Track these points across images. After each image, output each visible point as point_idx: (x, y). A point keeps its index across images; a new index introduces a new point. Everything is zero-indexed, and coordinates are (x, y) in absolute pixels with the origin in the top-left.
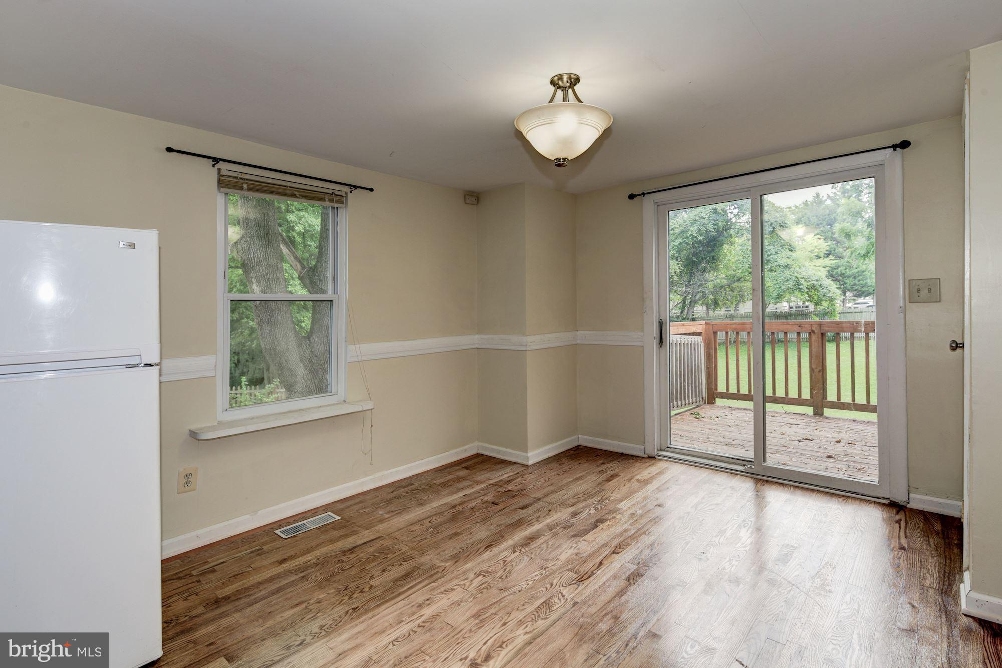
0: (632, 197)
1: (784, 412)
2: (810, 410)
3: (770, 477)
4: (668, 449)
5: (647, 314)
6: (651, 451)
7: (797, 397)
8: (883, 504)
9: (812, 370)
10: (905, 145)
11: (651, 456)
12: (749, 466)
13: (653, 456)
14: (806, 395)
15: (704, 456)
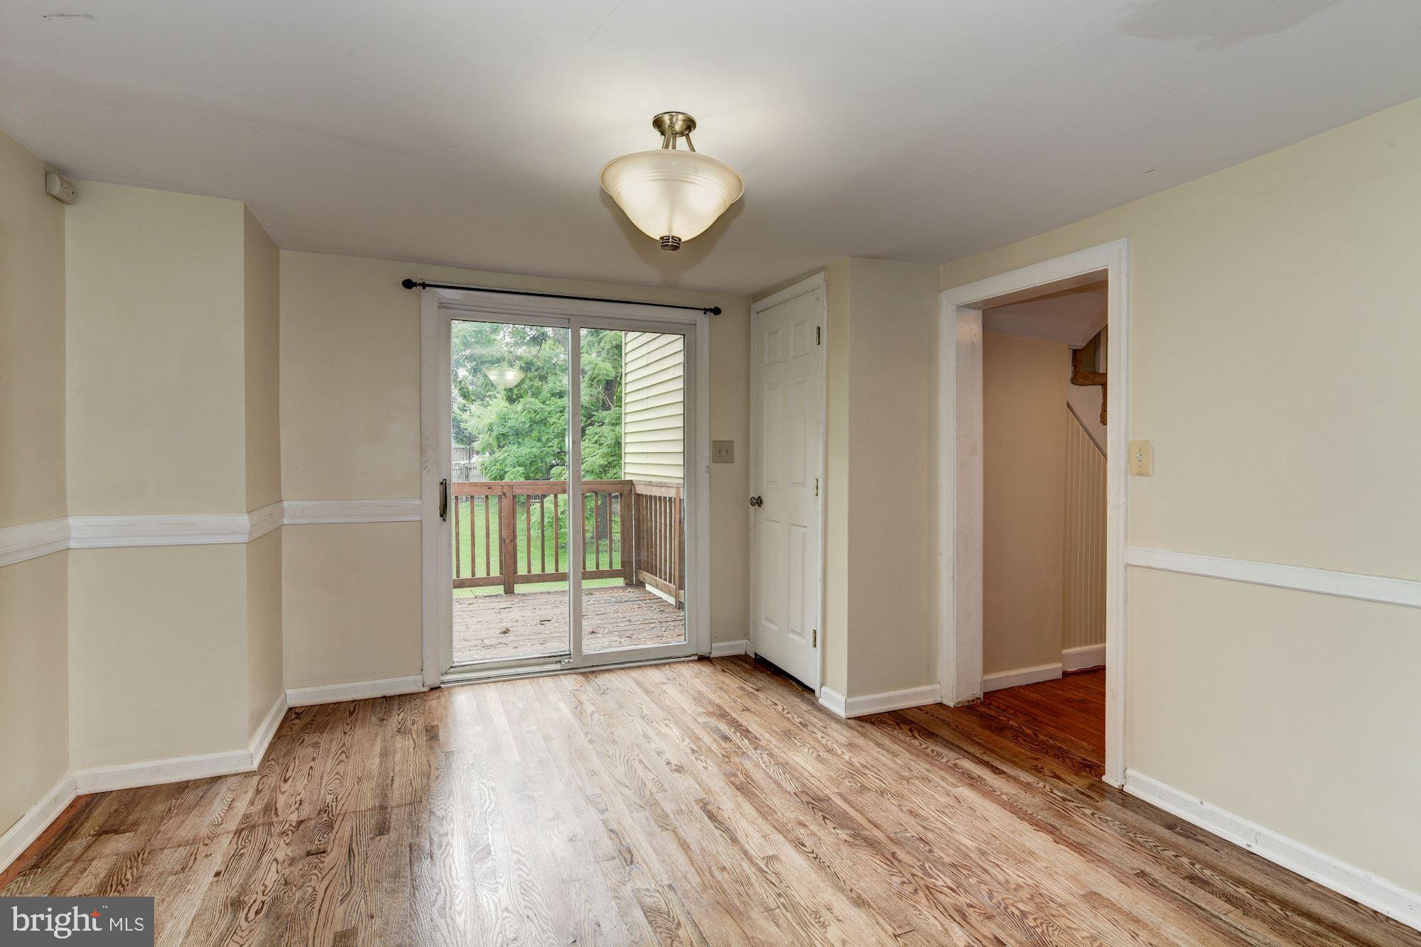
0: (408, 284)
1: (474, 596)
2: (500, 589)
3: (593, 666)
4: (452, 670)
5: (428, 471)
6: (432, 680)
7: (486, 576)
8: (695, 661)
9: (502, 540)
10: (717, 311)
11: (434, 686)
12: (566, 661)
13: (437, 686)
14: (495, 572)
15: (506, 664)
